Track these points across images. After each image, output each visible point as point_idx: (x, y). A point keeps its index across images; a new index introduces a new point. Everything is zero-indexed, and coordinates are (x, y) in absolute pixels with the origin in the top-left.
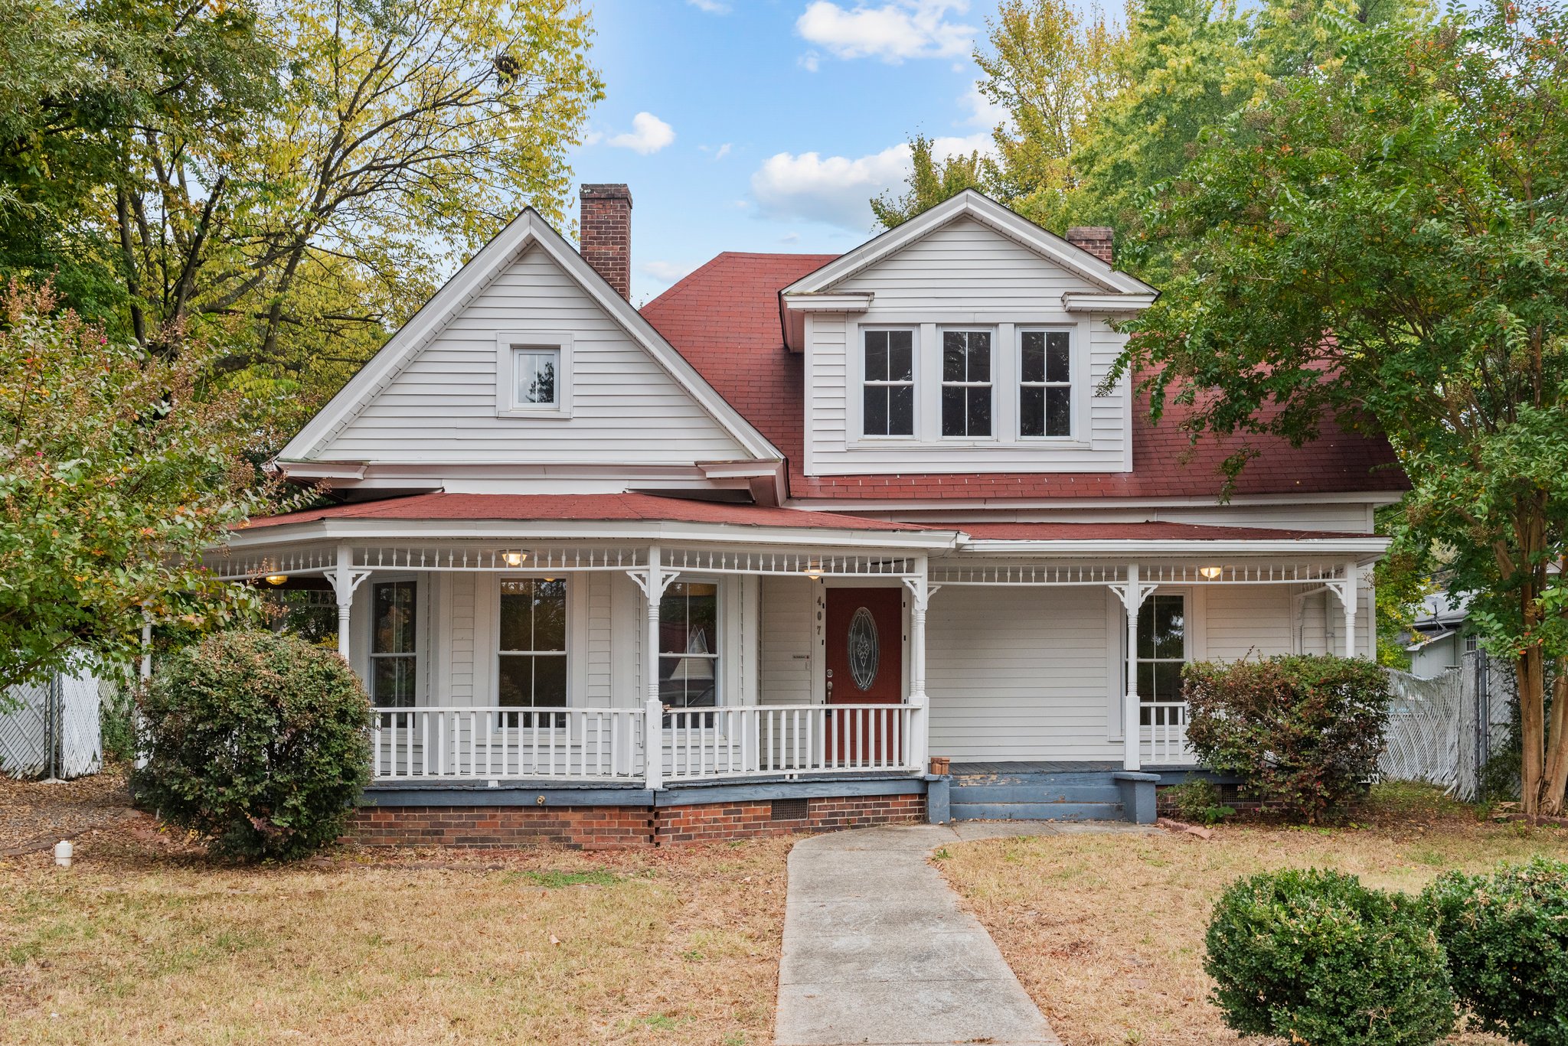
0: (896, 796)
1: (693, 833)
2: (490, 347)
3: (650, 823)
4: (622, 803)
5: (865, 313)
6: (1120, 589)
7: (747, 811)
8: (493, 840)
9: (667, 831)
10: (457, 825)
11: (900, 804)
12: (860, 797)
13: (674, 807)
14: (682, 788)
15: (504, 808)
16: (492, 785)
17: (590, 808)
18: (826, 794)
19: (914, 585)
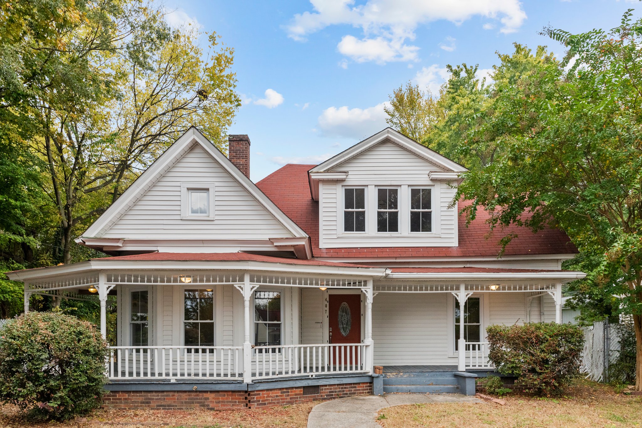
0: (359, 383)
1: (266, 402)
2: (178, 189)
3: (246, 398)
4: (233, 389)
5: (344, 181)
6: (456, 294)
7: (291, 392)
8: (173, 406)
9: (254, 402)
10: (157, 399)
11: (361, 387)
12: (343, 384)
13: (257, 391)
14: (261, 382)
15: (178, 392)
16: (173, 381)
17: (218, 392)
18: (328, 383)
19: (367, 292)
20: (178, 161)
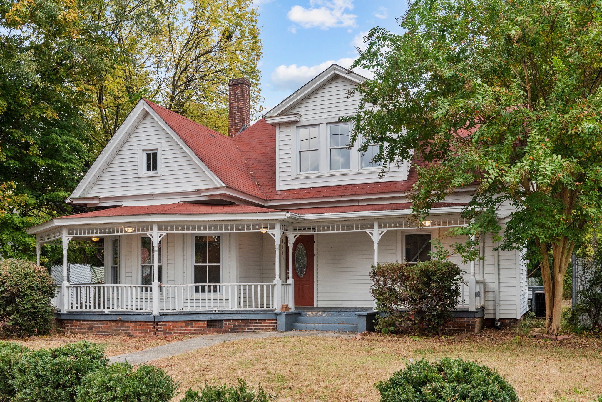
0: (265, 320)
1: (172, 332)
2: (136, 151)
3: (155, 328)
5: (298, 122)
6: (371, 233)
7: (195, 324)
8: (107, 332)
9: (161, 331)
10: (97, 327)
11: (267, 323)
12: (248, 320)
13: (163, 322)
14: (166, 315)
16: (107, 313)
17: (135, 322)
18: (230, 318)
20: (135, 127)
